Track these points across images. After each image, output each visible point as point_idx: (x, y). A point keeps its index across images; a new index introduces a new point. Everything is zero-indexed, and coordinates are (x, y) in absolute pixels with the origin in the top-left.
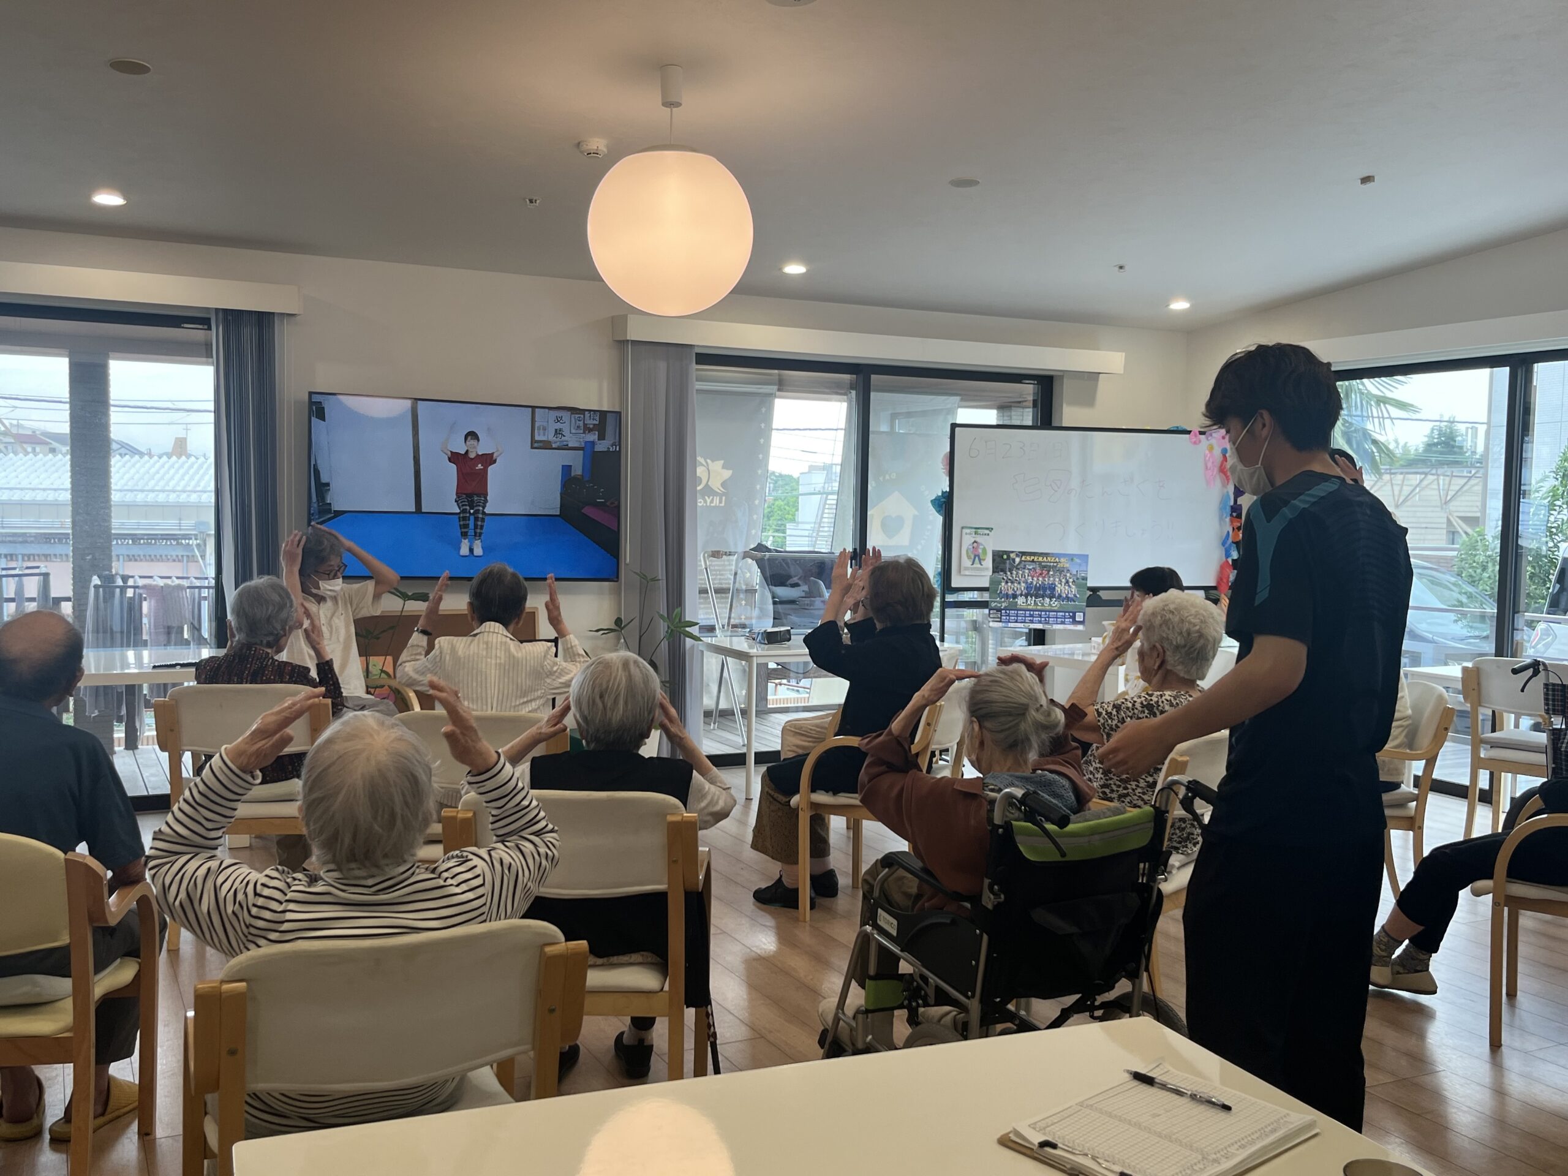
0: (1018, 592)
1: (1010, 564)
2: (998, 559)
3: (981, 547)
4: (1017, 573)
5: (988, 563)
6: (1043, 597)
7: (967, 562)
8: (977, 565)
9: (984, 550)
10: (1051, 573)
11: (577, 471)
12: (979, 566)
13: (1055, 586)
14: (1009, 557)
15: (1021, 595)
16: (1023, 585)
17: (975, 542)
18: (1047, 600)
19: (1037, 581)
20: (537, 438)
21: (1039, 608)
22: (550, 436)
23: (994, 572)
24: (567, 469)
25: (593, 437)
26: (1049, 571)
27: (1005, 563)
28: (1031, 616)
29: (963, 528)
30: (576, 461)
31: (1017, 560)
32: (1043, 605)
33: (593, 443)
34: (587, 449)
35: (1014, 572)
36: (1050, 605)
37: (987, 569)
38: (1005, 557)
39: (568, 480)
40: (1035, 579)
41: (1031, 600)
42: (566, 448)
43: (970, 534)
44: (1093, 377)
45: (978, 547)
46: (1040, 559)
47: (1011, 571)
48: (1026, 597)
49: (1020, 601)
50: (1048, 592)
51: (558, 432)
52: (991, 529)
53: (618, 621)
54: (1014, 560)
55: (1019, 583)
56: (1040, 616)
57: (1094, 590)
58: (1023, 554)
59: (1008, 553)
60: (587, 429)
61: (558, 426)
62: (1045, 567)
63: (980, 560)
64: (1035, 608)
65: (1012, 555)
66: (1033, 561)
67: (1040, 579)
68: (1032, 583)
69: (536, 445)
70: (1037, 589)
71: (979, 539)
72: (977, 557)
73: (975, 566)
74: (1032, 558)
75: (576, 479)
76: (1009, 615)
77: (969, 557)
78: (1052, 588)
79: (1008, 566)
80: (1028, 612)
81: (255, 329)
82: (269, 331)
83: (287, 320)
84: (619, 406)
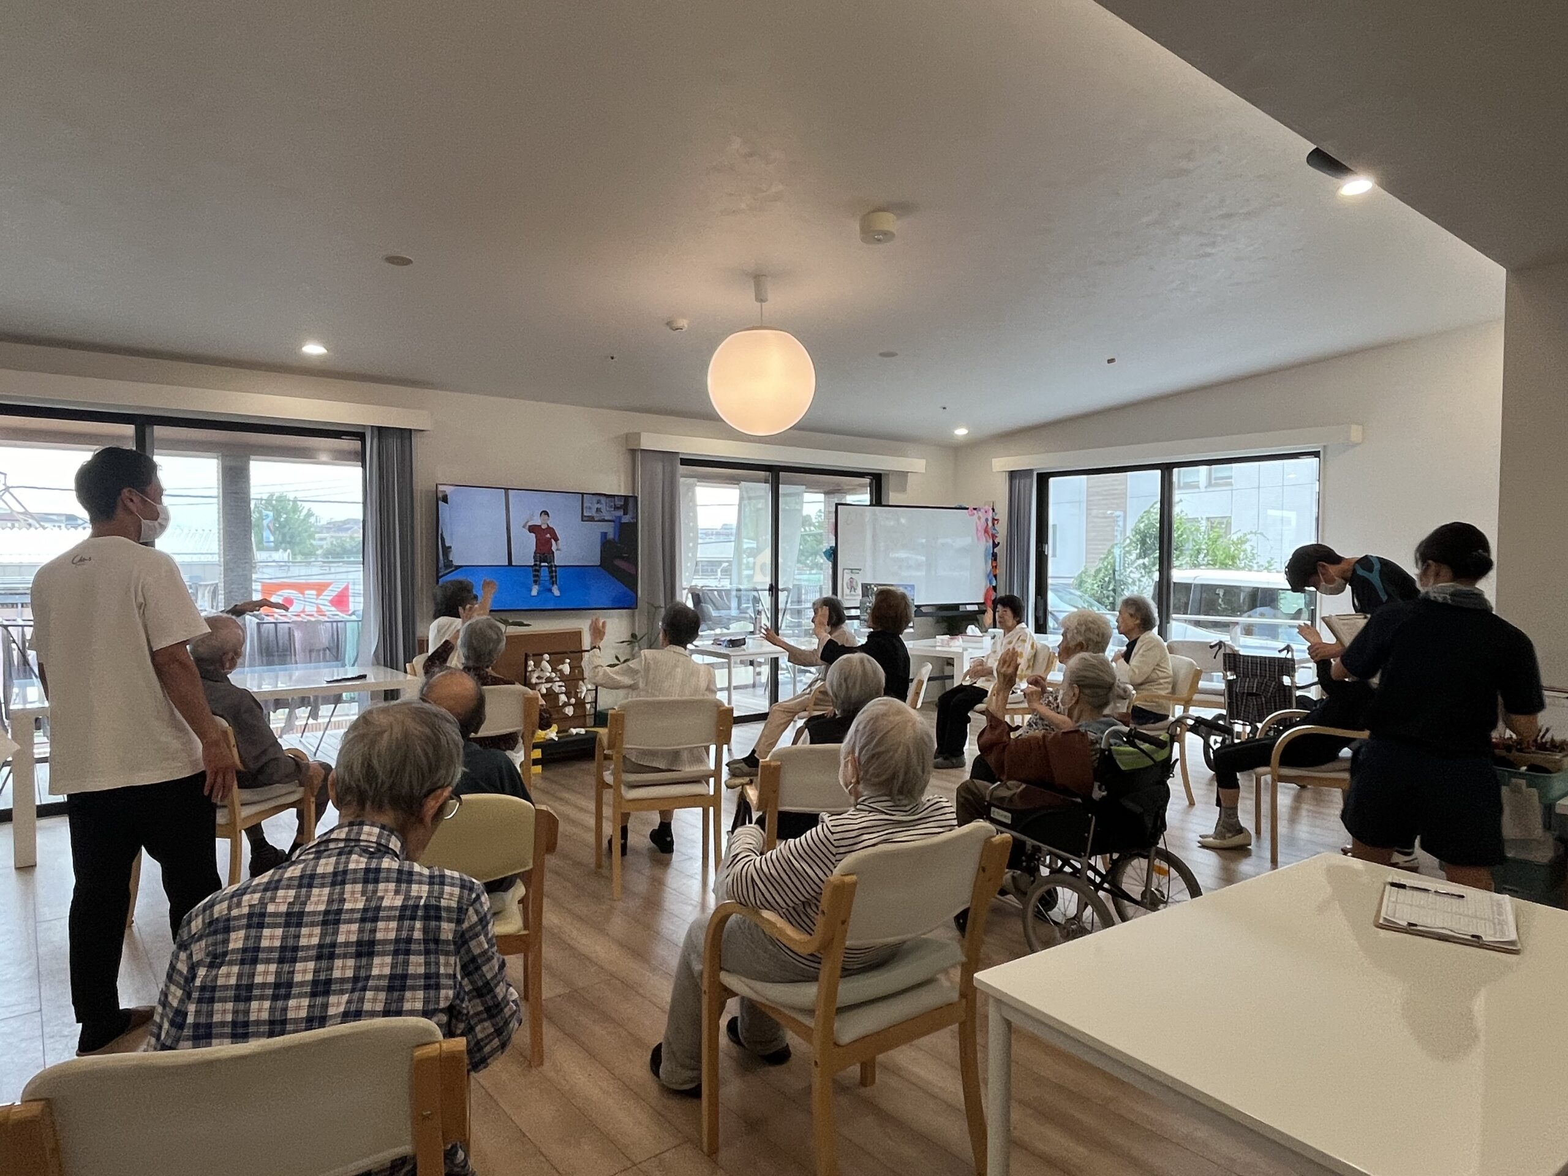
2: (864, 589)
3: (855, 581)
5: (859, 591)
7: (847, 591)
8: (853, 593)
9: (857, 583)
11: (611, 536)
17: (851, 578)
20: (585, 514)
22: (593, 513)
23: (862, 597)
24: (604, 535)
25: (620, 513)
29: (843, 569)
30: (610, 529)
33: (620, 518)
34: (617, 521)
37: (859, 595)
39: (606, 543)
42: (604, 521)
43: (848, 573)
44: (904, 475)
45: (852, 581)
51: (598, 510)
52: (860, 570)
53: (634, 636)
54: (874, 589)
57: (918, 607)
59: (870, 585)
60: (616, 508)
61: (599, 506)
63: (854, 589)
65: (873, 586)
69: (585, 519)
71: (853, 576)
72: (852, 588)
73: (851, 593)
75: (609, 541)
81: (399, 441)
82: (407, 442)
83: (419, 434)
84: (634, 493)
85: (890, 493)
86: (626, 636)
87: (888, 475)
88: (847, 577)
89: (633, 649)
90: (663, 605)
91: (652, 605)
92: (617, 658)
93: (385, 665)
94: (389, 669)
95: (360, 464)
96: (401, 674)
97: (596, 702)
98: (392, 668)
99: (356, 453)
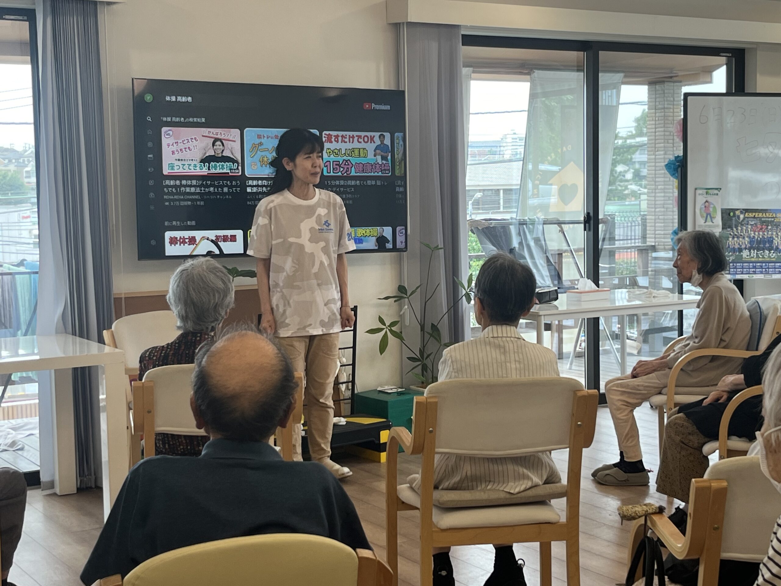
0: (743, 246)
1: (736, 220)
2: (726, 217)
3: (712, 206)
4: (742, 229)
5: (718, 220)
6: (763, 250)
7: (700, 221)
9: (715, 208)
10: (770, 227)
12: (711, 223)
13: (773, 239)
14: (734, 214)
15: (746, 249)
16: (747, 239)
17: (707, 201)
18: (767, 252)
19: (759, 235)
21: (760, 259)
23: (723, 229)
26: (768, 226)
27: (731, 220)
28: (754, 267)
29: (696, 189)
31: (742, 217)
32: (763, 257)
35: (739, 228)
36: (769, 257)
37: (718, 226)
38: (732, 214)
40: (757, 233)
41: (754, 253)
43: (702, 194)
45: (709, 206)
46: (760, 215)
47: (736, 227)
48: (750, 251)
49: (745, 253)
50: (767, 245)
52: (719, 189)
53: (401, 289)
54: (739, 217)
55: (744, 238)
56: (761, 267)
58: (747, 210)
59: (734, 210)
62: (764, 222)
63: (711, 218)
64: (757, 259)
65: (737, 213)
66: (754, 217)
67: (761, 233)
68: (754, 237)
70: (759, 242)
71: (710, 199)
72: (709, 216)
73: (707, 223)
74: (754, 214)
76: (736, 268)
77: (702, 216)
78: (771, 241)
79: (734, 222)
80: (751, 264)
81: (81, 20)
82: (91, 21)
83: (106, 8)
84: (398, 85)
85: (758, 75)
86: (390, 289)
87: (755, 50)
88: (701, 200)
89: (401, 308)
90: (441, 245)
91: (428, 246)
92: (381, 320)
93: (74, 334)
94: (78, 339)
95: (29, 58)
96: (94, 346)
97: (353, 382)
98: (81, 336)
99: (22, 43)
